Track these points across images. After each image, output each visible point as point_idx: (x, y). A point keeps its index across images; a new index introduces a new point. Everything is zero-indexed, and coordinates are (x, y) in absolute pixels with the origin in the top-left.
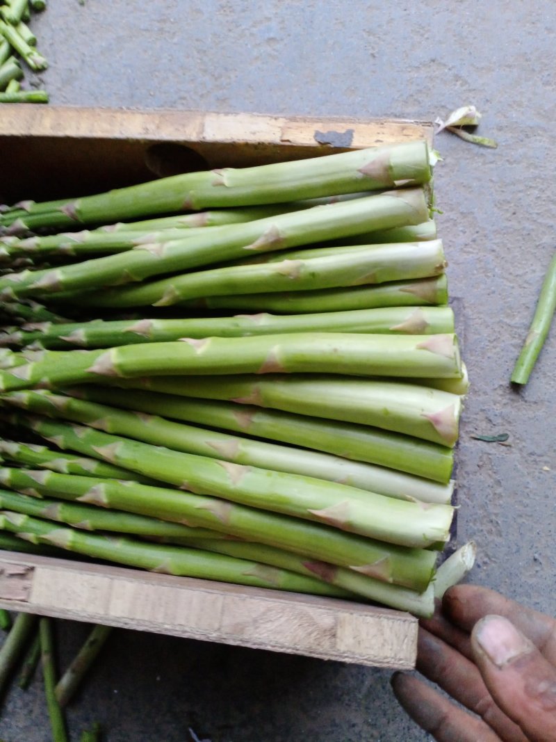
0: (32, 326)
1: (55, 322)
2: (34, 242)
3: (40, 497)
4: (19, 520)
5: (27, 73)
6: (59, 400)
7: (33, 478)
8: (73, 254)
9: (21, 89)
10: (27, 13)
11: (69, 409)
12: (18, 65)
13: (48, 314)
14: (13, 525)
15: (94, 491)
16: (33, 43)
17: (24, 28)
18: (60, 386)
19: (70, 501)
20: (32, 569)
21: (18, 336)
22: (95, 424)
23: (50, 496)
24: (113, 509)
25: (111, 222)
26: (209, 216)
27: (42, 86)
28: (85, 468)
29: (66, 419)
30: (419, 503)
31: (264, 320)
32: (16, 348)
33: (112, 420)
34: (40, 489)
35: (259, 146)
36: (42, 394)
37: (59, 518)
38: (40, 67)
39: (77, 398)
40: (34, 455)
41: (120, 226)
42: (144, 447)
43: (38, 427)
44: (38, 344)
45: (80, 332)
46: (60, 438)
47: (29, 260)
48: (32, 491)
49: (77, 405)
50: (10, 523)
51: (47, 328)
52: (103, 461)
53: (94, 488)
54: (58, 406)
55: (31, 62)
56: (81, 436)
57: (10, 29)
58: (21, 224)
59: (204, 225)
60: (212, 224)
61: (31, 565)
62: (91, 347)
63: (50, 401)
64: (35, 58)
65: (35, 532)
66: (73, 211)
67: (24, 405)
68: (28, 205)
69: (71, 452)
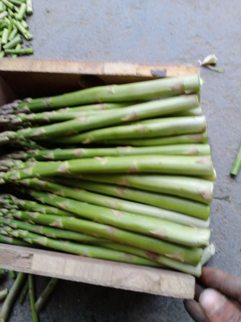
0: (31, 151)
1: (40, 149)
2: (33, 116)
3: (33, 223)
4: (24, 233)
5: (25, 41)
6: (42, 183)
7: (31, 216)
8: (49, 121)
9: (22, 48)
10: (25, 16)
11: (46, 187)
12: (21, 38)
13: (37, 146)
14: (22, 235)
15: (57, 222)
16: (27, 29)
17: (24, 23)
18: (44, 177)
19: (46, 225)
20: (32, 255)
21: (25, 155)
22: (58, 193)
23: (38, 223)
24: (65, 229)
25: (64, 107)
26: (106, 105)
27: (31, 46)
28: (53, 211)
29: (45, 191)
30: (195, 228)
31: (129, 150)
32: (24, 160)
33: (64, 191)
34: (34, 220)
36: (35, 180)
37: (42, 232)
38: (30, 38)
39: (50, 181)
40: (31, 206)
41: (68, 109)
42: (78, 203)
43: (33, 194)
44: (34, 159)
45: (51, 154)
46: (42, 199)
47: (30, 124)
48: (31, 221)
49: (50, 185)
50: (21, 234)
51: (37, 152)
52: (60, 209)
53: (57, 220)
54: (42, 185)
55: (26, 36)
56: (51, 198)
57: (18, 23)
58: (26, 108)
59: (103, 109)
60: (107, 109)
61: (31, 253)
62: (56, 160)
63: (38, 183)
64: (28, 35)
65: (31, 238)
66: (48, 102)
67: (27, 184)
68: (29, 100)
69: (47, 204)
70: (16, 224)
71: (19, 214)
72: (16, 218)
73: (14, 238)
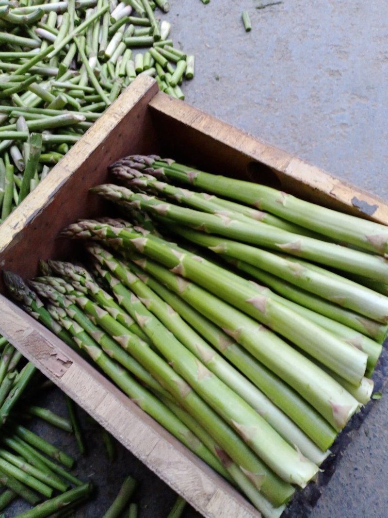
2: (162, 185)
3: (95, 323)
4: (78, 330)
6: (132, 277)
7: (97, 311)
8: (180, 201)
14: (74, 331)
15: (124, 338)
19: (109, 335)
22: (144, 300)
23: (100, 325)
24: (129, 353)
26: (265, 216)
28: (126, 321)
29: (130, 289)
30: (299, 454)
33: (153, 302)
34: (97, 320)
35: (315, 190)
36: (125, 268)
37: (99, 341)
39: (141, 280)
40: (104, 300)
42: (162, 327)
43: (114, 285)
46: (121, 297)
48: (93, 318)
50: (73, 328)
52: (136, 323)
53: (125, 335)
56: (133, 302)
58: (162, 171)
59: (260, 220)
60: (265, 222)
65: (83, 341)
66: (193, 177)
68: (171, 162)
69: (123, 307)
70: (74, 312)
71: (85, 301)
72: (77, 305)
73: (64, 328)
